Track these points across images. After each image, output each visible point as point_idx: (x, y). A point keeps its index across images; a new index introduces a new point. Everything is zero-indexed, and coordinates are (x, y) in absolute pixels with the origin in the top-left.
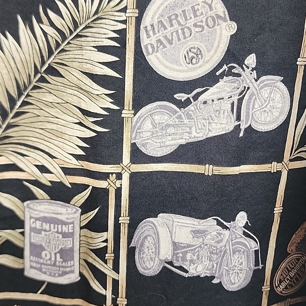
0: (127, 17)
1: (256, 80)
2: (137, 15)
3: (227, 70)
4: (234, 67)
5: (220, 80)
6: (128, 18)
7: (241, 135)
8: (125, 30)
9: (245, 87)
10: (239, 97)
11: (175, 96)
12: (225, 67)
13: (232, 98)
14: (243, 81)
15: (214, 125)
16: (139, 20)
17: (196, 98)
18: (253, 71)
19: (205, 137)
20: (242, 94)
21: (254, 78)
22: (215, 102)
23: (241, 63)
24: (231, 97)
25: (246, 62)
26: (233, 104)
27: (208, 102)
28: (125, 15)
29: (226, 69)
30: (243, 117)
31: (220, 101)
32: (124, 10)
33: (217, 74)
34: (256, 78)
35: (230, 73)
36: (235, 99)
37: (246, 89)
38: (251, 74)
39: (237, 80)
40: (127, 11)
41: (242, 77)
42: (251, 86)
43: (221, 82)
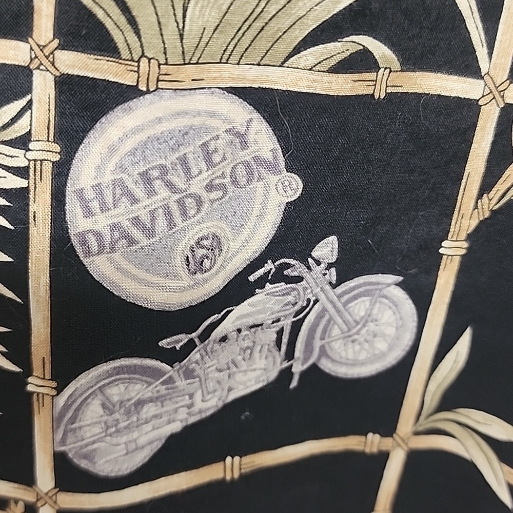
0: (29, 160)
1: (334, 286)
2: (57, 158)
3: (273, 271)
4: (288, 266)
5: (257, 291)
6: (32, 163)
7: (294, 384)
8: (26, 190)
9: (309, 300)
10: (295, 319)
11: (160, 344)
12: (269, 266)
13: (280, 323)
14: (305, 289)
15: (239, 377)
16: (61, 171)
17: (205, 336)
18: (328, 270)
19: (221, 404)
20: (301, 313)
21: (330, 283)
22: (244, 333)
23: (304, 256)
24: (278, 320)
25: (315, 254)
26: (280, 333)
27: (229, 336)
28: (25, 154)
29: (271, 269)
30: (298, 353)
31: (253, 330)
32: (23, 142)
33: (252, 278)
34: (334, 282)
35: (279, 276)
36: (287, 323)
37: (312, 303)
38: (325, 274)
39: (294, 289)
40: (31, 146)
41: (304, 282)
42: (322, 297)
43: (260, 296)
